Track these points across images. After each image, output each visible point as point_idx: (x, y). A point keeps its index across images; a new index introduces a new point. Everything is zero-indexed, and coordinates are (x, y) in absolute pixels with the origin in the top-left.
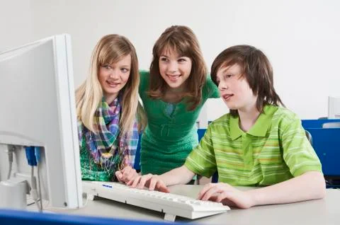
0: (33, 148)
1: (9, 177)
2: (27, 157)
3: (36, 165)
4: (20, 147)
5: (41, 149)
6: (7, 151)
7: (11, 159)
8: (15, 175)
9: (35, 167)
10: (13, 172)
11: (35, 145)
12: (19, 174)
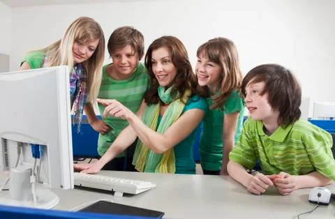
0: (38, 145)
1: (16, 166)
2: (32, 152)
3: (39, 158)
4: (26, 144)
5: (44, 147)
6: (16, 146)
7: (19, 152)
8: (22, 164)
9: (38, 159)
10: (20, 162)
11: (39, 144)
12: (24, 163)
